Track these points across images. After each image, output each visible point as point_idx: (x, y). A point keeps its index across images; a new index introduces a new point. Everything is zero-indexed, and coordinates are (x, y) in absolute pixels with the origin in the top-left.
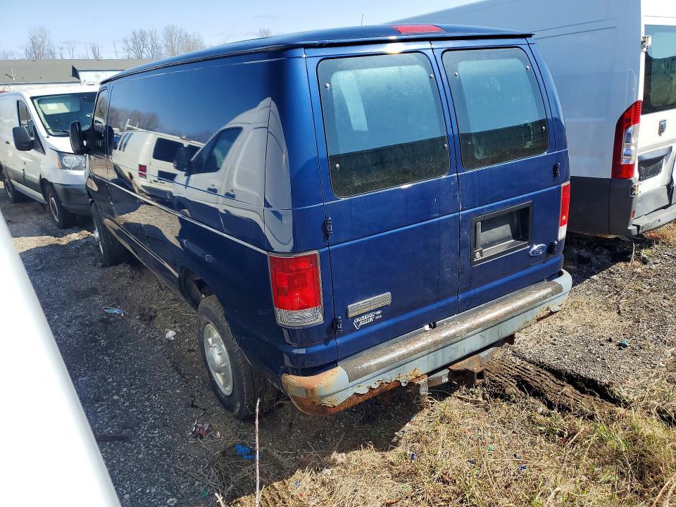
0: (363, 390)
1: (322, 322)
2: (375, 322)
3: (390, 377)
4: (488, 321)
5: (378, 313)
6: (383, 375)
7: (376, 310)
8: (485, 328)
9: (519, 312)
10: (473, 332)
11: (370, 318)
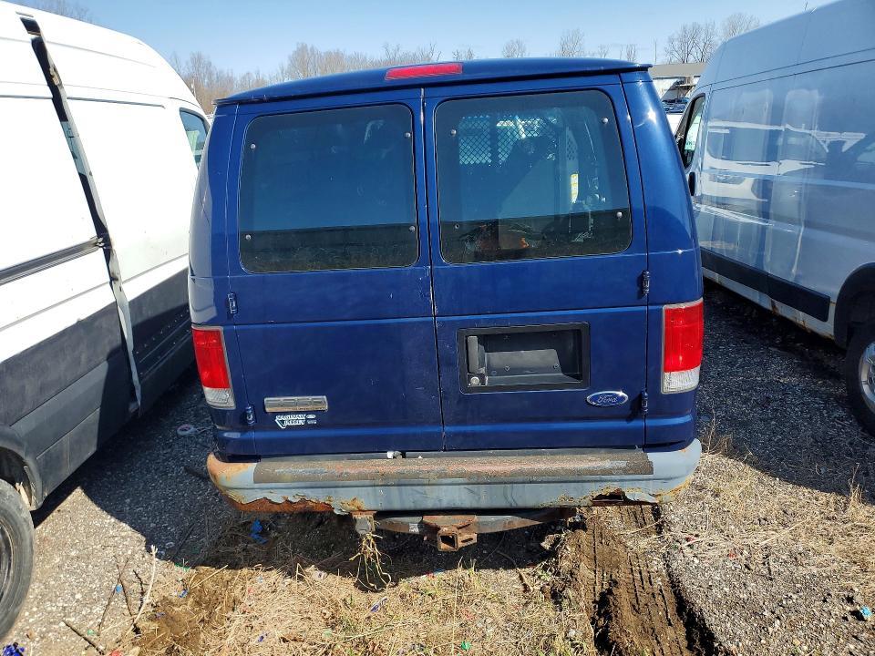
0: (277, 498)
1: (234, 408)
2: (306, 426)
3: (316, 497)
4: (479, 474)
5: (311, 416)
6: (305, 490)
7: (308, 413)
8: (472, 481)
9: (545, 478)
10: (449, 481)
11: (299, 420)
